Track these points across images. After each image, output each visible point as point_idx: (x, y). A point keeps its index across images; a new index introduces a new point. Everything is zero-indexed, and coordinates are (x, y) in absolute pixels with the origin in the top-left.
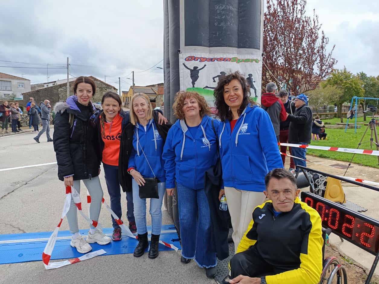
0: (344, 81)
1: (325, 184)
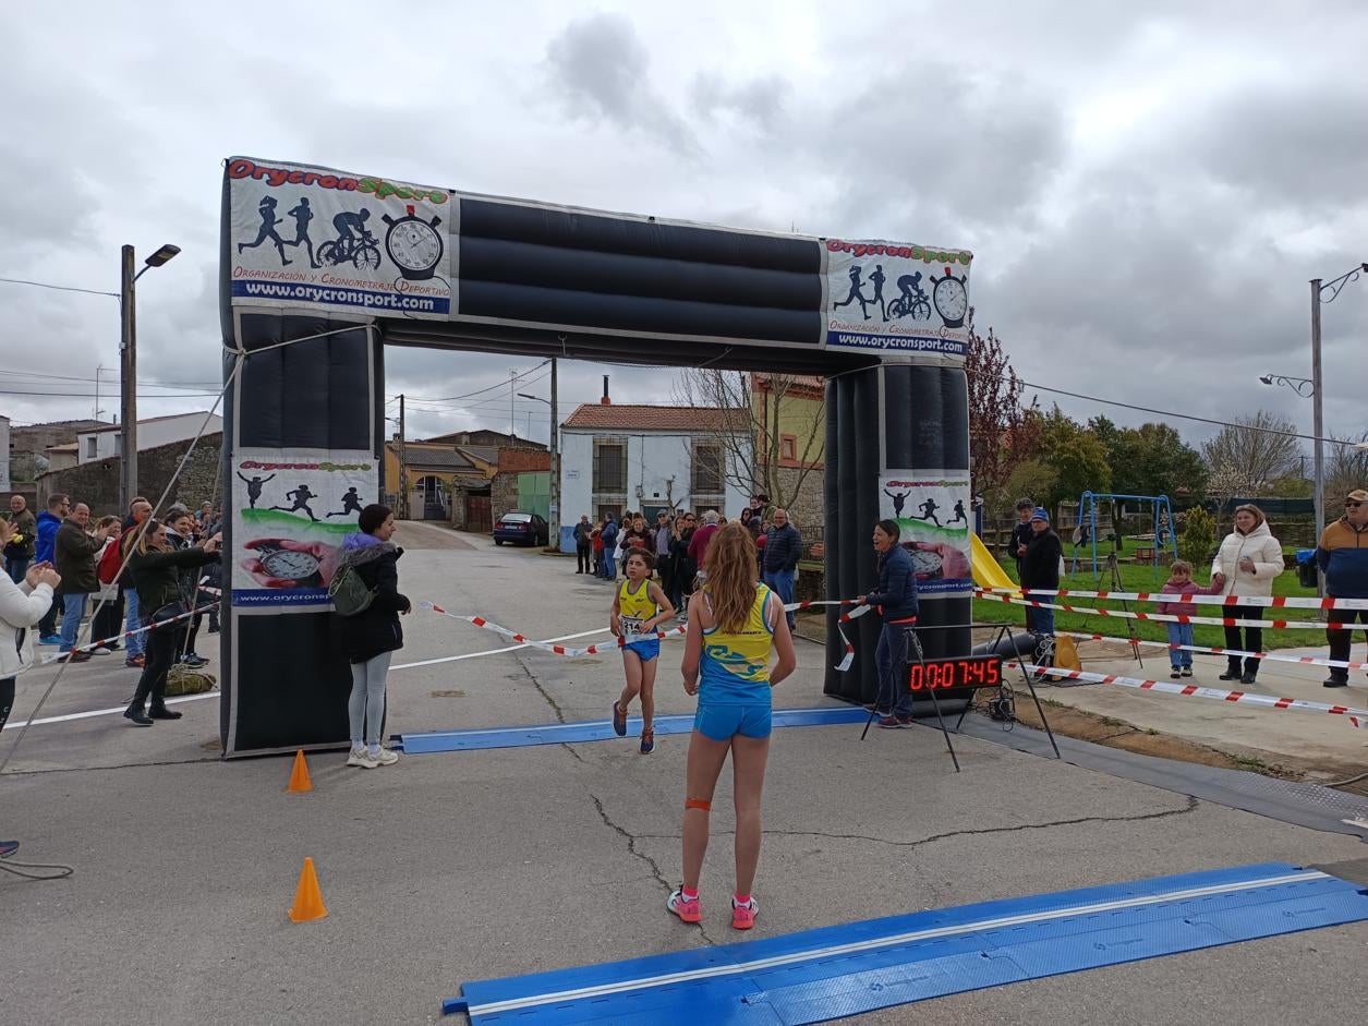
0: (1059, 445)
1: (1054, 646)
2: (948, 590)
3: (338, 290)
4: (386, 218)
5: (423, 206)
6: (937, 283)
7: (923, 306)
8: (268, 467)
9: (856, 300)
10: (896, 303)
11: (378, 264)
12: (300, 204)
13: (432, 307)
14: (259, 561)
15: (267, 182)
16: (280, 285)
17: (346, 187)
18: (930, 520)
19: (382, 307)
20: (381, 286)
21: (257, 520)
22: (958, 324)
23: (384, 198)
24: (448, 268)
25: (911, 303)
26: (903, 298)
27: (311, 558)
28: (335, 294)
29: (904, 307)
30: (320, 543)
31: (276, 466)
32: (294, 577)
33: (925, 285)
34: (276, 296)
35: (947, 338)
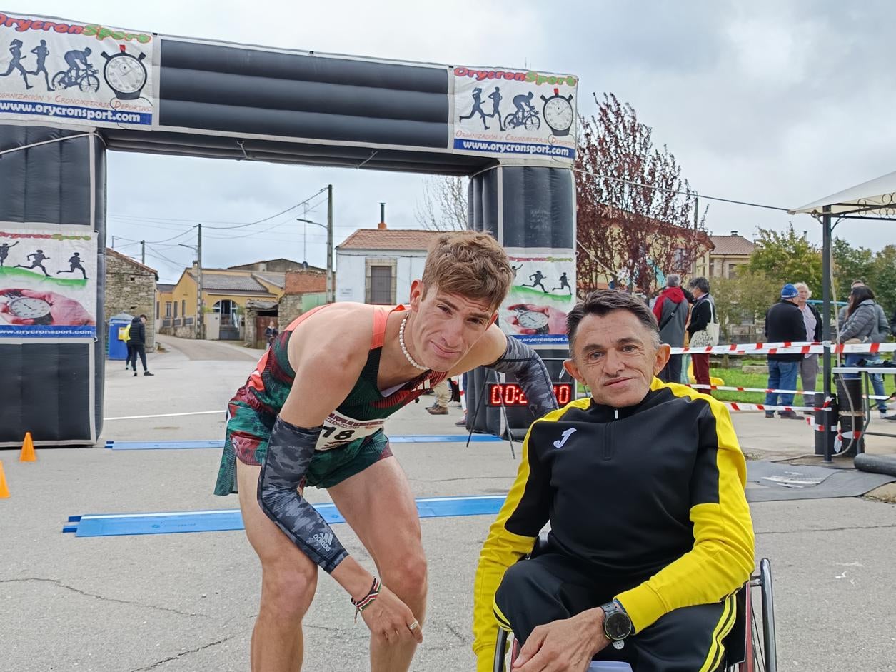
0: (791, 262)
2: (553, 342)
3: (68, 107)
4: (104, 54)
5: (132, 45)
6: (547, 101)
7: (534, 119)
8: (14, 236)
9: (477, 114)
10: (511, 117)
11: (98, 88)
12: (40, 45)
13: (138, 120)
14: (6, 304)
15: (16, 29)
16: (25, 103)
17: (74, 32)
18: (538, 288)
19: (101, 119)
20: (100, 104)
21: (4, 274)
22: (566, 132)
23: (102, 39)
24: (151, 91)
25: (523, 117)
26: (517, 112)
27: (44, 303)
28: (66, 110)
29: (518, 119)
30: (51, 293)
31: (20, 236)
32: (31, 317)
33: (537, 103)
34: (21, 112)
35: (554, 144)
